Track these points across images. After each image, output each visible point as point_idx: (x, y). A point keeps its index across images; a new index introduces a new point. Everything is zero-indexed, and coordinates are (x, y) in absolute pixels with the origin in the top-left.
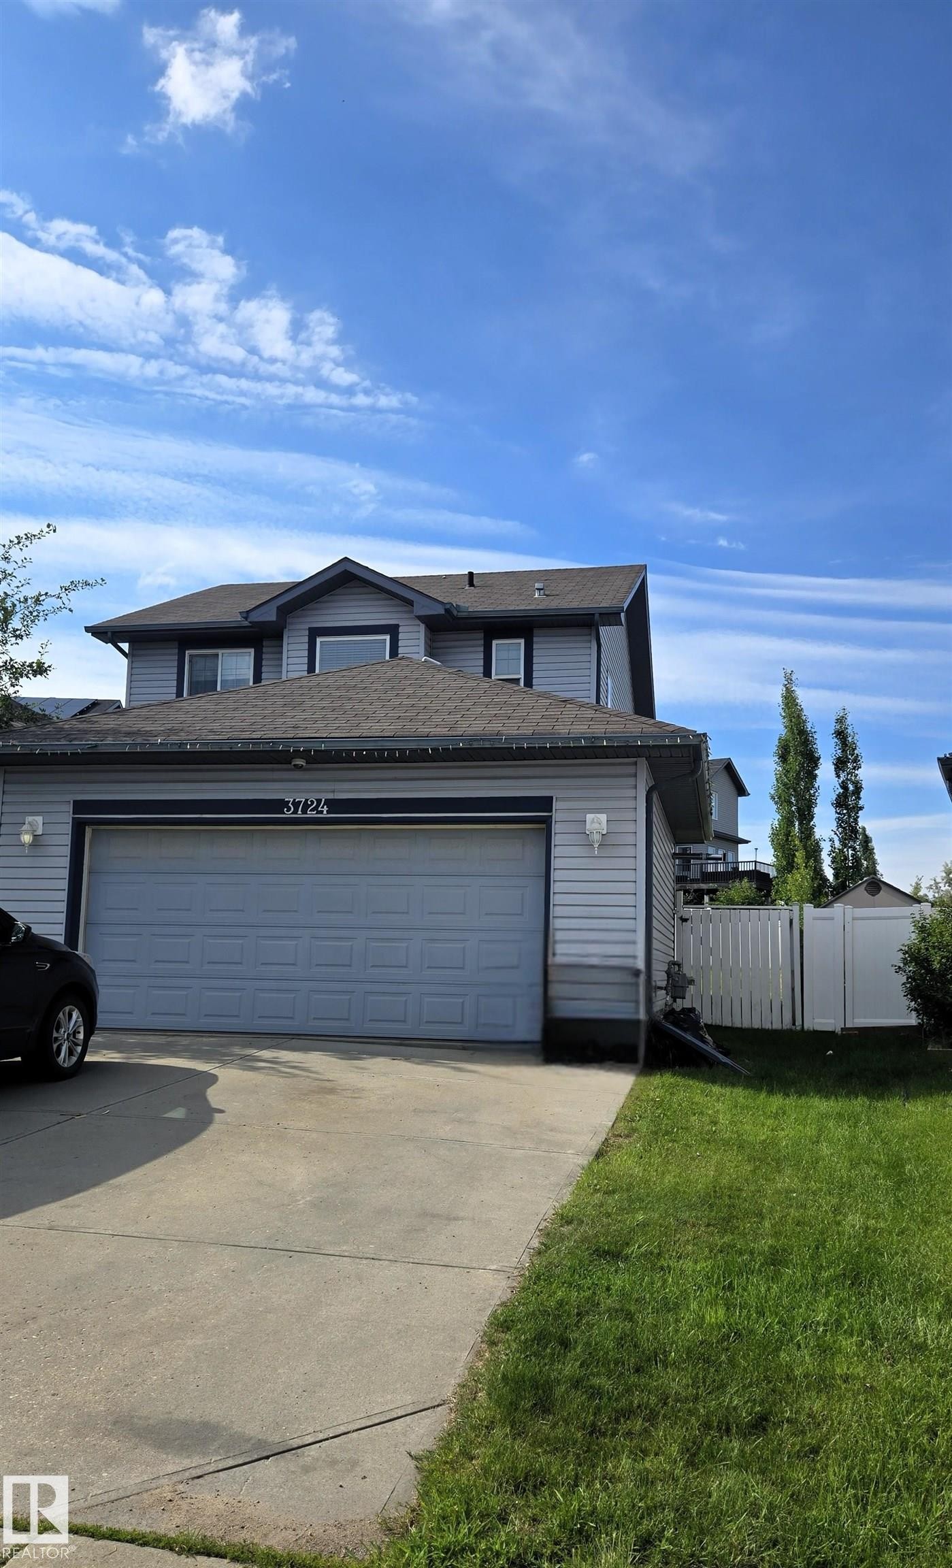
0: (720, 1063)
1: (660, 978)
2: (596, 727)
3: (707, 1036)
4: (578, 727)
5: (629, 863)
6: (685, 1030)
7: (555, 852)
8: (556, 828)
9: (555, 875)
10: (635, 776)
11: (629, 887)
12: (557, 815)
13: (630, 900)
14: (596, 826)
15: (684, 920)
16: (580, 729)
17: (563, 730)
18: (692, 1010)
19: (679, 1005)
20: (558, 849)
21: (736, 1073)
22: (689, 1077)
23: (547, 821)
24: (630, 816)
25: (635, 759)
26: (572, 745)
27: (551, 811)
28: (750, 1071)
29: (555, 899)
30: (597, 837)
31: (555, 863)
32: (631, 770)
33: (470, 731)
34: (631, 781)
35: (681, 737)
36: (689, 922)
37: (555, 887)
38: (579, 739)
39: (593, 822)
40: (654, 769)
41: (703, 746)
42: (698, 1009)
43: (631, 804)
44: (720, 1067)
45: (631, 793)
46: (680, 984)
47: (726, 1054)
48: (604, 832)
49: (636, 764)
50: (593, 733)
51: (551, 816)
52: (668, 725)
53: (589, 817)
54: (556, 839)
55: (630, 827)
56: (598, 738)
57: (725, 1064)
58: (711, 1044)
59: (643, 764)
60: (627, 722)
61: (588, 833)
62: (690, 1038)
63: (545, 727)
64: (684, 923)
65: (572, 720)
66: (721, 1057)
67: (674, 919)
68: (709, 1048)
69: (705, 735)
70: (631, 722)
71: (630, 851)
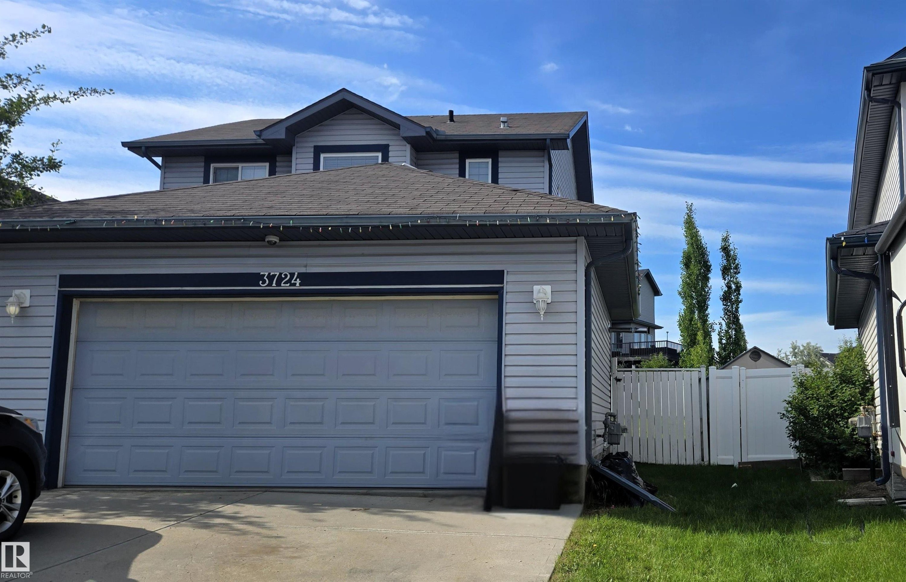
0: (649, 501)
1: (599, 428)
2: (541, 208)
3: (638, 478)
4: (525, 208)
5: (571, 328)
6: (619, 473)
7: (507, 319)
8: (507, 298)
9: (506, 339)
10: (576, 252)
11: (571, 349)
12: (507, 287)
13: (571, 360)
14: (542, 295)
15: (618, 380)
16: (527, 210)
17: (511, 210)
18: (625, 454)
19: (614, 449)
20: (509, 316)
21: (663, 509)
22: (623, 517)
23: (499, 292)
24: (572, 287)
25: (575, 238)
26: (519, 223)
27: (503, 283)
28: (675, 507)
29: (506, 361)
30: (542, 306)
31: (507, 329)
32: (572, 247)
33: (430, 210)
34: (572, 257)
35: (614, 216)
36: (622, 381)
37: (506, 350)
38: (524, 217)
39: (539, 292)
40: (592, 248)
41: (634, 225)
42: (630, 452)
43: (572, 277)
44: (650, 504)
45: (573, 267)
46: (615, 432)
47: (653, 492)
48: (549, 301)
49: (576, 242)
50: (538, 212)
51: (503, 287)
52: (603, 207)
53: (536, 288)
54: (507, 308)
55: (571, 297)
56: (542, 216)
57: (654, 503)
58: (642, 484)
59: (582, 242)
60: (568, 205)
61: (535, 302)
62: (624, 480)
63: (497, 208)
64: (618, 383)
65: (520, 203)
66: (650, 496)
67: (610, 380)
68: (640, 488)
69: (635, 214)
70: (571, 205)
71: (571, 318)
